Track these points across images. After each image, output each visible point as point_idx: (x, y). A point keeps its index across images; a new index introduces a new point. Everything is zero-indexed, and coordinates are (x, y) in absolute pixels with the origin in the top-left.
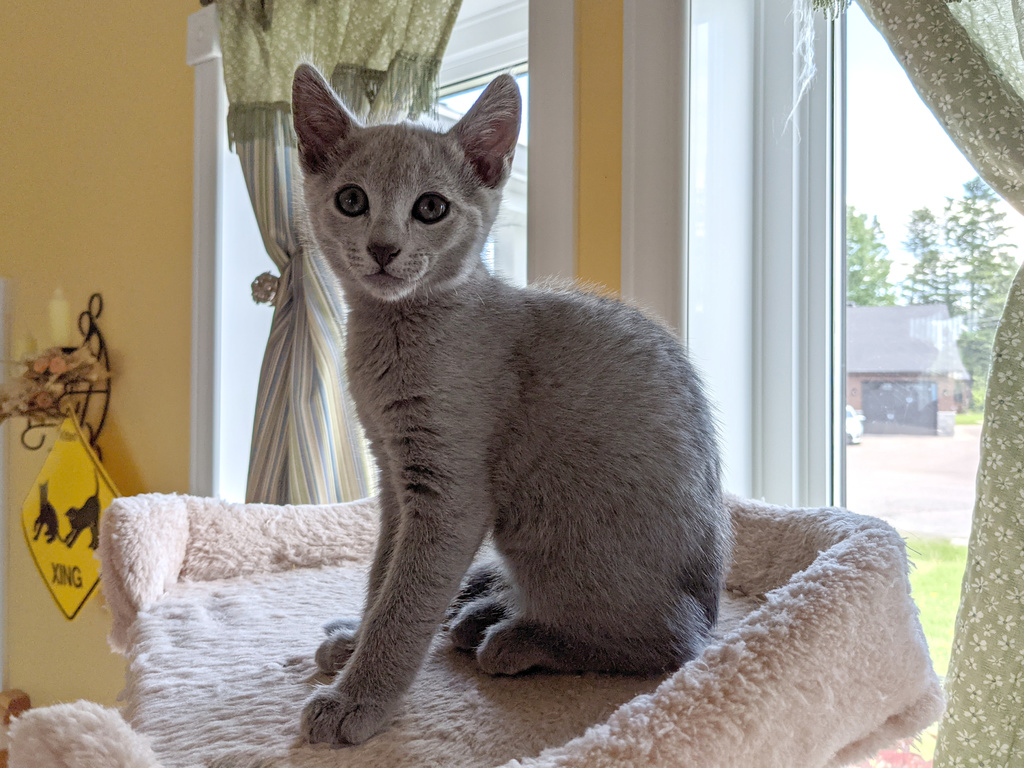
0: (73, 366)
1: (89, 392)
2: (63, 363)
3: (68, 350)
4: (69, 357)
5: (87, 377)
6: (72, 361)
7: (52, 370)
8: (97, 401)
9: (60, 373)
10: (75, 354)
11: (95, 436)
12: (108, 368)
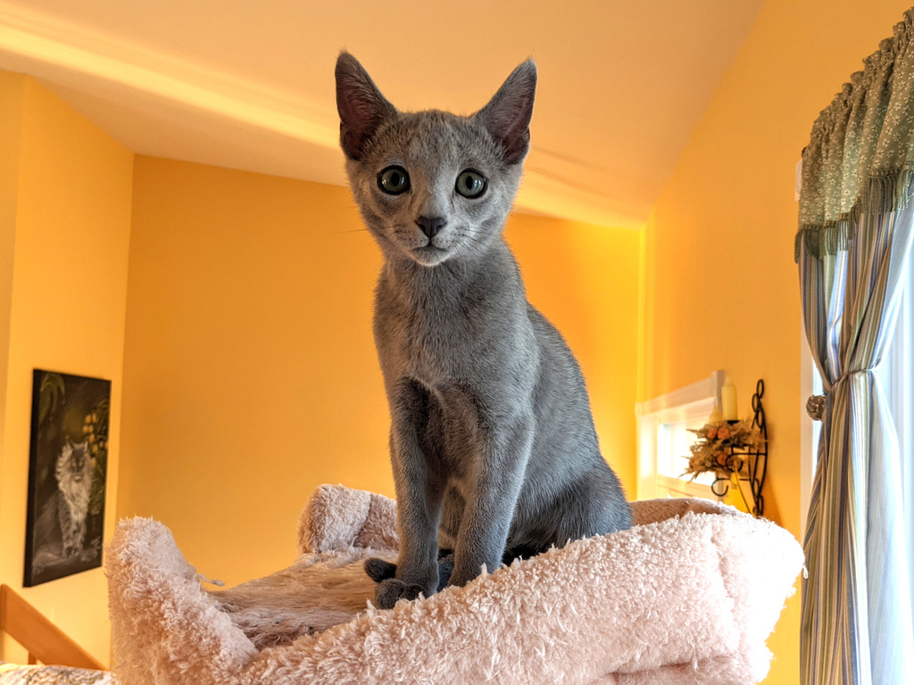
0: (733, 433)
1: (757, 454)
2: (727, 431)
3: (731, 422)
4: (731, 427)
5: (746, 442)
6: (734, 430)
7: (719, 437)
8: (762, 458)
9: (724, 438)
10: (735, 425)
11: (760, 489)
12: (766, 438)
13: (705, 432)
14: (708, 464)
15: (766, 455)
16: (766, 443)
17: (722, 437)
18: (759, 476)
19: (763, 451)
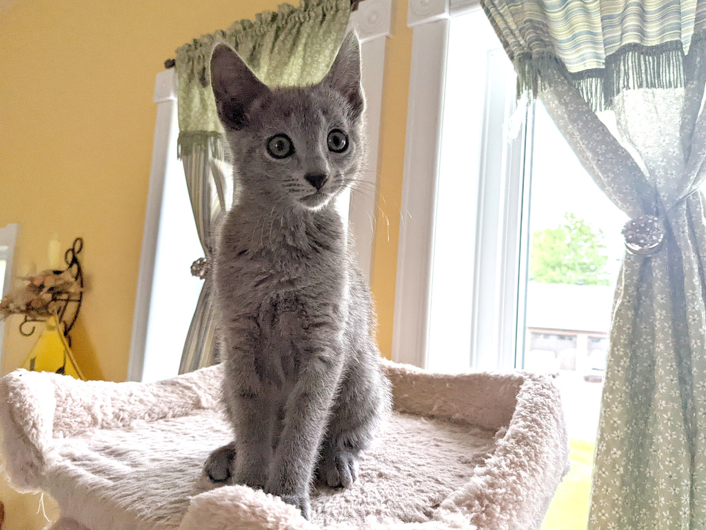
2: (53, 280)
3: (57, 273)
4: (56, 276)
5: (68, 290)
6: (60, 279)
7: (45, 284)
9: (50, 287)
11: (69, 329)
12: (82, 286)
13: (32, 279)
14: (24, 308)
15: (80, 301)
16: (81, 293)
17: (48, 285)
19: (77, 298)
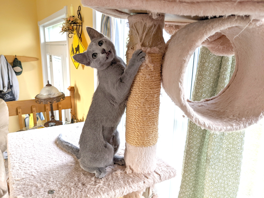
0: (74, 19)
1: (79, 26)
3: (73, 16)
5: (77, 22)
8: (81, 27)
11: (80, 36)
12: (82, 21)
13: (67, 19)
14: (67, 29)
15: (82, 26)
16: (82, 23)
17: (71, 20)
18: (80, 32)
19: (81, 25)
